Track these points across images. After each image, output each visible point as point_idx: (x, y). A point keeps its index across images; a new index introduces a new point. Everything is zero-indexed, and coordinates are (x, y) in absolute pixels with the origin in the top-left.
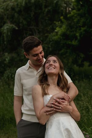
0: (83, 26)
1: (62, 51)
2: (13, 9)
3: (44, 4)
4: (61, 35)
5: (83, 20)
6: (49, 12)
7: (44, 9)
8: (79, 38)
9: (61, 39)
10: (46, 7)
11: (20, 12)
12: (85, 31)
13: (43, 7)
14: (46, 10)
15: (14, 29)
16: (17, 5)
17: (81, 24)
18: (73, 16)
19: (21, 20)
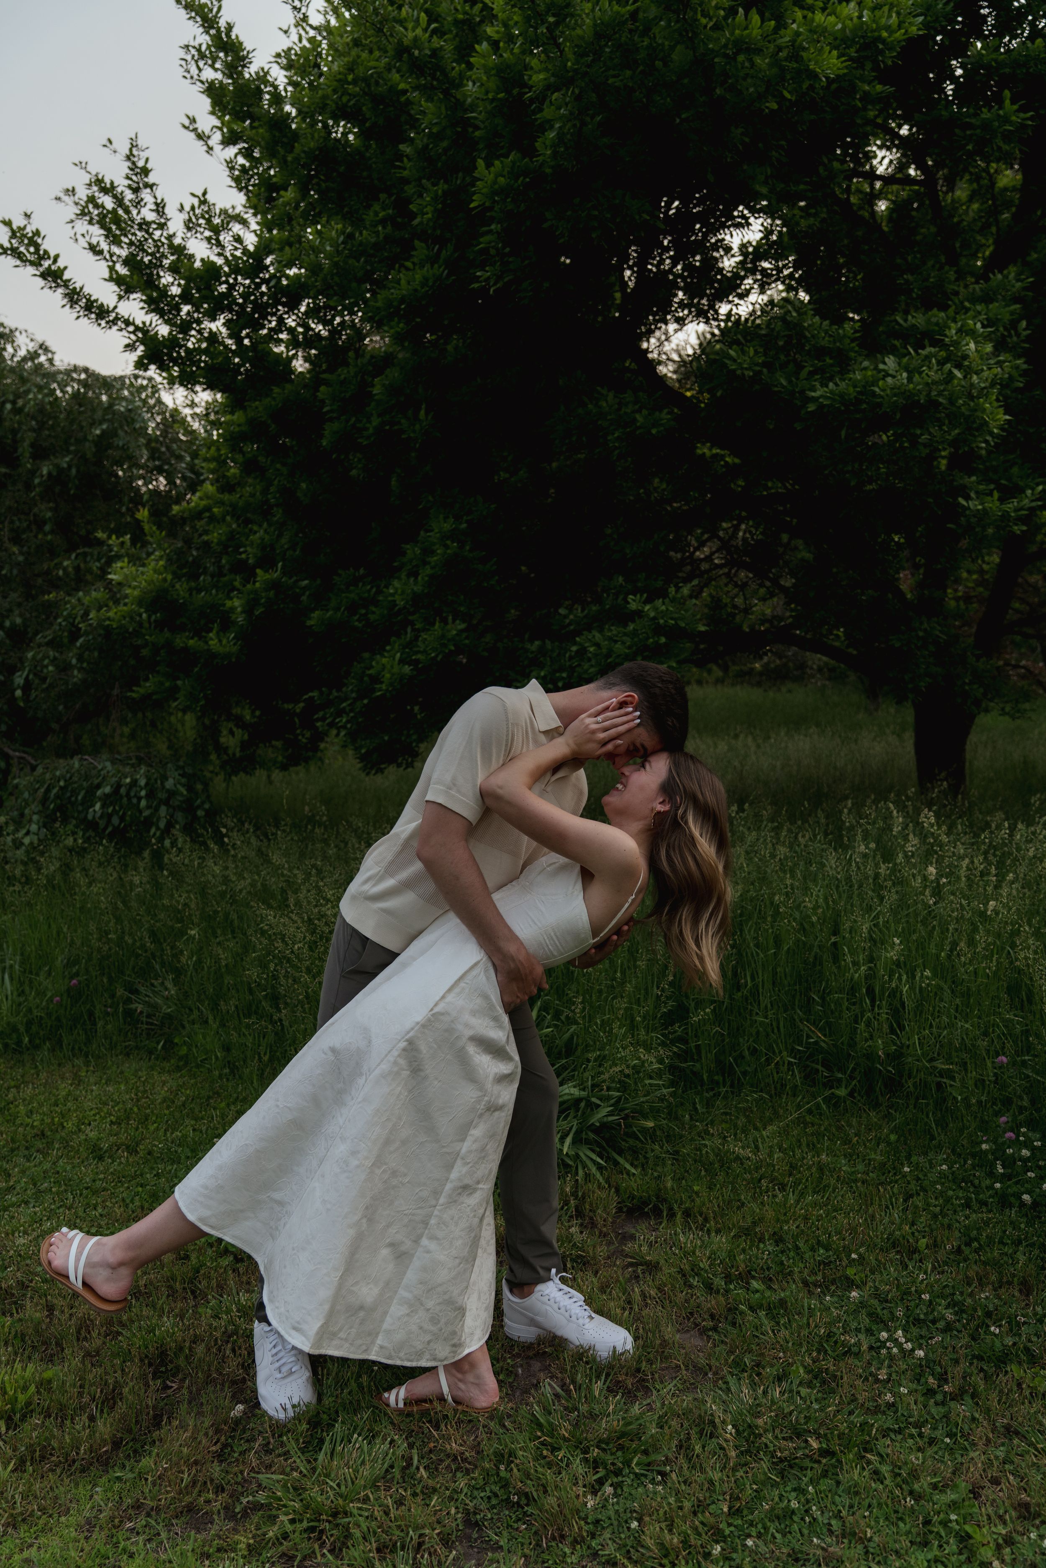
0: (267, 561)
1: (148, 686)
4: (140, 602)
5: (259, 535)
6: (58, 478)
7: (28, 464)
8: (241, 619)
9: (141, 625)
10: (40, 453)
12: (274, 585)
13: (25, 451)
14: (45, 469)
17: (249, 554)
18: (198, 514)
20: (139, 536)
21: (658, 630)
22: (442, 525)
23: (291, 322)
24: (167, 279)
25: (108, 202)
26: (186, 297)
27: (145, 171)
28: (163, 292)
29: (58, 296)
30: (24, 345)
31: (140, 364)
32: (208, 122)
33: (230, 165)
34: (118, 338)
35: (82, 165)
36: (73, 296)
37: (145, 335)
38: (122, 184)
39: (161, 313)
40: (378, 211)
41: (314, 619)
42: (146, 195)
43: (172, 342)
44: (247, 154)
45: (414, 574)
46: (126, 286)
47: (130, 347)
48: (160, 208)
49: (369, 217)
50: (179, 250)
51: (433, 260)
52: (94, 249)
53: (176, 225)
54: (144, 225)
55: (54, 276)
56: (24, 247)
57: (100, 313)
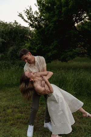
0: (39, 44)
2: (3, 32)
3: (19, 32)
4: (28, 47)
7: (19, 35)
8: (37, 49)
11: (6, 34)
13: (18, 33)
14: (20, 35)
15: (4, 42)
16: (5, 30)
19: (7, 38)
20: (28, 41)
21: (75, 52)
22: (55, 42)
23: (43, 22)
24: (32, 18)
25: (28, 11)
26: (34, 20)
27: (31, 9)
28: (32, 20)
30: (19, 24)
31: (30, 26)
32: (36, 4)
33: (38, 8)
34: (28, 24)
35: (26, 8)
36: (24, 20)
37: (30, 23)
38: (29, 10)
39: (31, 21)
40: (52, 12)
41: (43, 50)
42: (31, 11)
43: (32, 24)
44: (40, 7)
45: (52, 46)
46: (29, 19)
47: (29, 25)
48: (32, 12)
49: (51, 13)
50: (33, 16)
51: (57, 17)
52: (26, 16)
53: (33, 14)
54: (31, 13)
55: (23, 18)
56: (21, 15)
57: (26, 21)
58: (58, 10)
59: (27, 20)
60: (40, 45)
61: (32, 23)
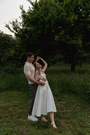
1: (13, 61)
4: (13, 54)
18: (17, 47)
20: (12, 48)
24: (18, 29)
26: (19, 31)
27: (17, 21)
29: (9, 30)
32: (21, 17)
33: (22, 20)
34: (14, 34)
35: (12, 20)
36: (10, 30)
38: (15, 22)
42: (17, 23)
44: (24, 20)
46: (14, 29)
50: (19, 27)
52: (13, 27)
53: (19, 25)
54: (16, 25)
55: (9, 28)
56: (7, 26)
57: (12, 32)
58: (42, 25)
59: (13, 30)
60: (25, 53)
61: (17, 33)
